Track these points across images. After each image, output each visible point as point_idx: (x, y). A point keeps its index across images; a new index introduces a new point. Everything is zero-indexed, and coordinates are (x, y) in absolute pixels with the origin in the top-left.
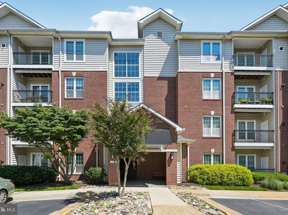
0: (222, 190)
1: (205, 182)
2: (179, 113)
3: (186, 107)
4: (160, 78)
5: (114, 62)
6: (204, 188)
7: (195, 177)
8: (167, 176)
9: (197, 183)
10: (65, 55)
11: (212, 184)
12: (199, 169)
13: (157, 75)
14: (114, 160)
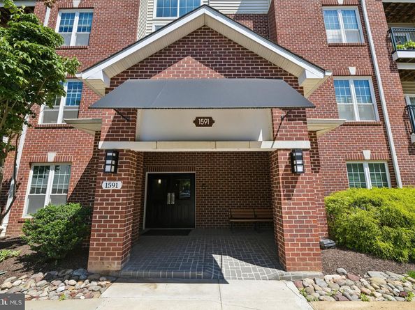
13: (233, 12)
14: (115, 180)
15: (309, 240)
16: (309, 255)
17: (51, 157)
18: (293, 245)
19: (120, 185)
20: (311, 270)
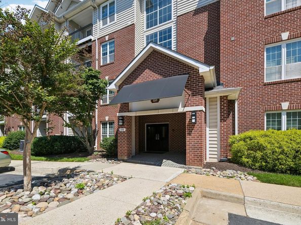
0: (293, 185)
1: (257, 165)
2: (222, 51)
3: (233, 39)
4: (197, 12)
5: (145, 12)
6: (250, 177)
7: (239, 154)
8: (187, 151)
9: (242, 164)
10: (101, 21)
11: (273, 170)
12: (248, 140)
13: (194, 8)
14: (123, 128)
15: (197, 153)
16: (197, 160)
17: (107, 118)
18: (190, 155)
19: (125, 130)
20: (197, 166)
